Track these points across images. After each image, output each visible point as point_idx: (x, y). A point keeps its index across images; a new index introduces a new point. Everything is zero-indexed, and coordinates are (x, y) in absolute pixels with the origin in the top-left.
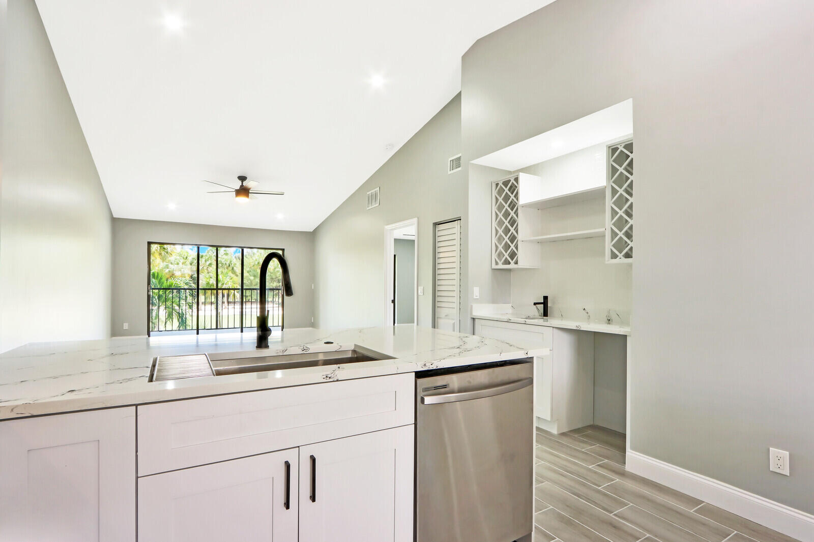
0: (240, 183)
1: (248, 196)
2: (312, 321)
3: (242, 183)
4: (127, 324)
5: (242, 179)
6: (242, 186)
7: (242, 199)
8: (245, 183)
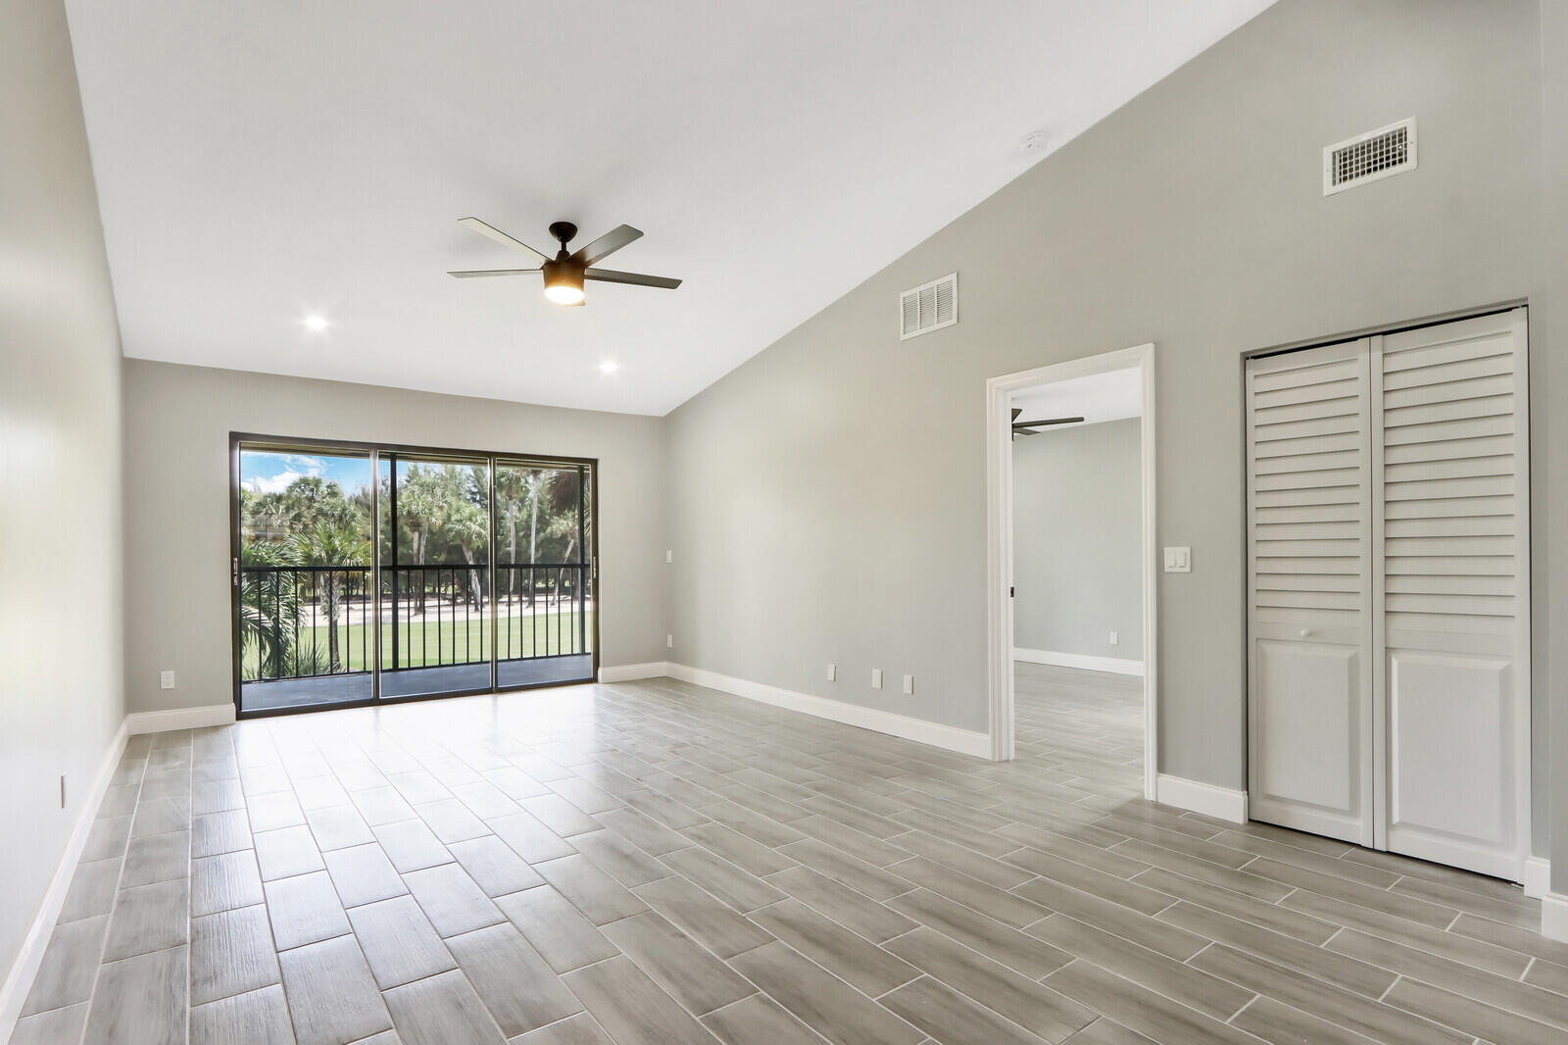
0: (557, 246)
1: (581, 285)
2: (670, 645)
3: (564, 246)
4: (172, 673)
5: (564, 231)
6: (563, 253)
7: (564, 294)
8: (573, 248)
